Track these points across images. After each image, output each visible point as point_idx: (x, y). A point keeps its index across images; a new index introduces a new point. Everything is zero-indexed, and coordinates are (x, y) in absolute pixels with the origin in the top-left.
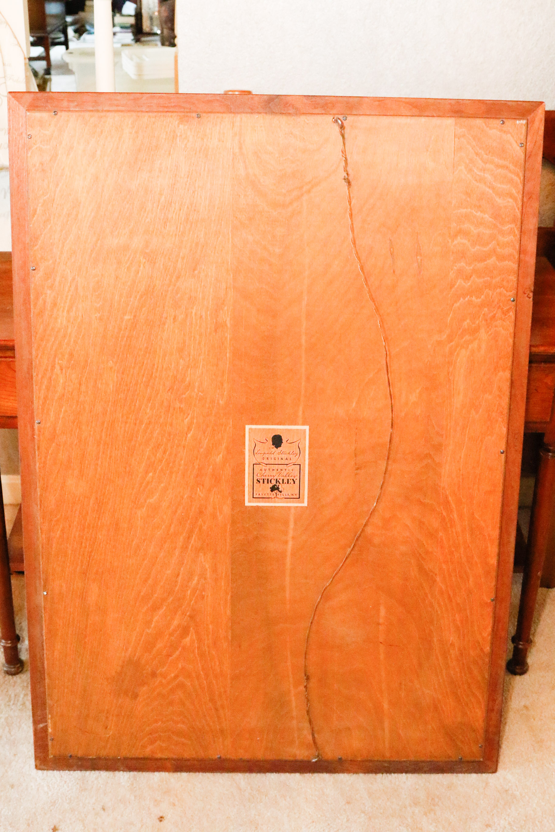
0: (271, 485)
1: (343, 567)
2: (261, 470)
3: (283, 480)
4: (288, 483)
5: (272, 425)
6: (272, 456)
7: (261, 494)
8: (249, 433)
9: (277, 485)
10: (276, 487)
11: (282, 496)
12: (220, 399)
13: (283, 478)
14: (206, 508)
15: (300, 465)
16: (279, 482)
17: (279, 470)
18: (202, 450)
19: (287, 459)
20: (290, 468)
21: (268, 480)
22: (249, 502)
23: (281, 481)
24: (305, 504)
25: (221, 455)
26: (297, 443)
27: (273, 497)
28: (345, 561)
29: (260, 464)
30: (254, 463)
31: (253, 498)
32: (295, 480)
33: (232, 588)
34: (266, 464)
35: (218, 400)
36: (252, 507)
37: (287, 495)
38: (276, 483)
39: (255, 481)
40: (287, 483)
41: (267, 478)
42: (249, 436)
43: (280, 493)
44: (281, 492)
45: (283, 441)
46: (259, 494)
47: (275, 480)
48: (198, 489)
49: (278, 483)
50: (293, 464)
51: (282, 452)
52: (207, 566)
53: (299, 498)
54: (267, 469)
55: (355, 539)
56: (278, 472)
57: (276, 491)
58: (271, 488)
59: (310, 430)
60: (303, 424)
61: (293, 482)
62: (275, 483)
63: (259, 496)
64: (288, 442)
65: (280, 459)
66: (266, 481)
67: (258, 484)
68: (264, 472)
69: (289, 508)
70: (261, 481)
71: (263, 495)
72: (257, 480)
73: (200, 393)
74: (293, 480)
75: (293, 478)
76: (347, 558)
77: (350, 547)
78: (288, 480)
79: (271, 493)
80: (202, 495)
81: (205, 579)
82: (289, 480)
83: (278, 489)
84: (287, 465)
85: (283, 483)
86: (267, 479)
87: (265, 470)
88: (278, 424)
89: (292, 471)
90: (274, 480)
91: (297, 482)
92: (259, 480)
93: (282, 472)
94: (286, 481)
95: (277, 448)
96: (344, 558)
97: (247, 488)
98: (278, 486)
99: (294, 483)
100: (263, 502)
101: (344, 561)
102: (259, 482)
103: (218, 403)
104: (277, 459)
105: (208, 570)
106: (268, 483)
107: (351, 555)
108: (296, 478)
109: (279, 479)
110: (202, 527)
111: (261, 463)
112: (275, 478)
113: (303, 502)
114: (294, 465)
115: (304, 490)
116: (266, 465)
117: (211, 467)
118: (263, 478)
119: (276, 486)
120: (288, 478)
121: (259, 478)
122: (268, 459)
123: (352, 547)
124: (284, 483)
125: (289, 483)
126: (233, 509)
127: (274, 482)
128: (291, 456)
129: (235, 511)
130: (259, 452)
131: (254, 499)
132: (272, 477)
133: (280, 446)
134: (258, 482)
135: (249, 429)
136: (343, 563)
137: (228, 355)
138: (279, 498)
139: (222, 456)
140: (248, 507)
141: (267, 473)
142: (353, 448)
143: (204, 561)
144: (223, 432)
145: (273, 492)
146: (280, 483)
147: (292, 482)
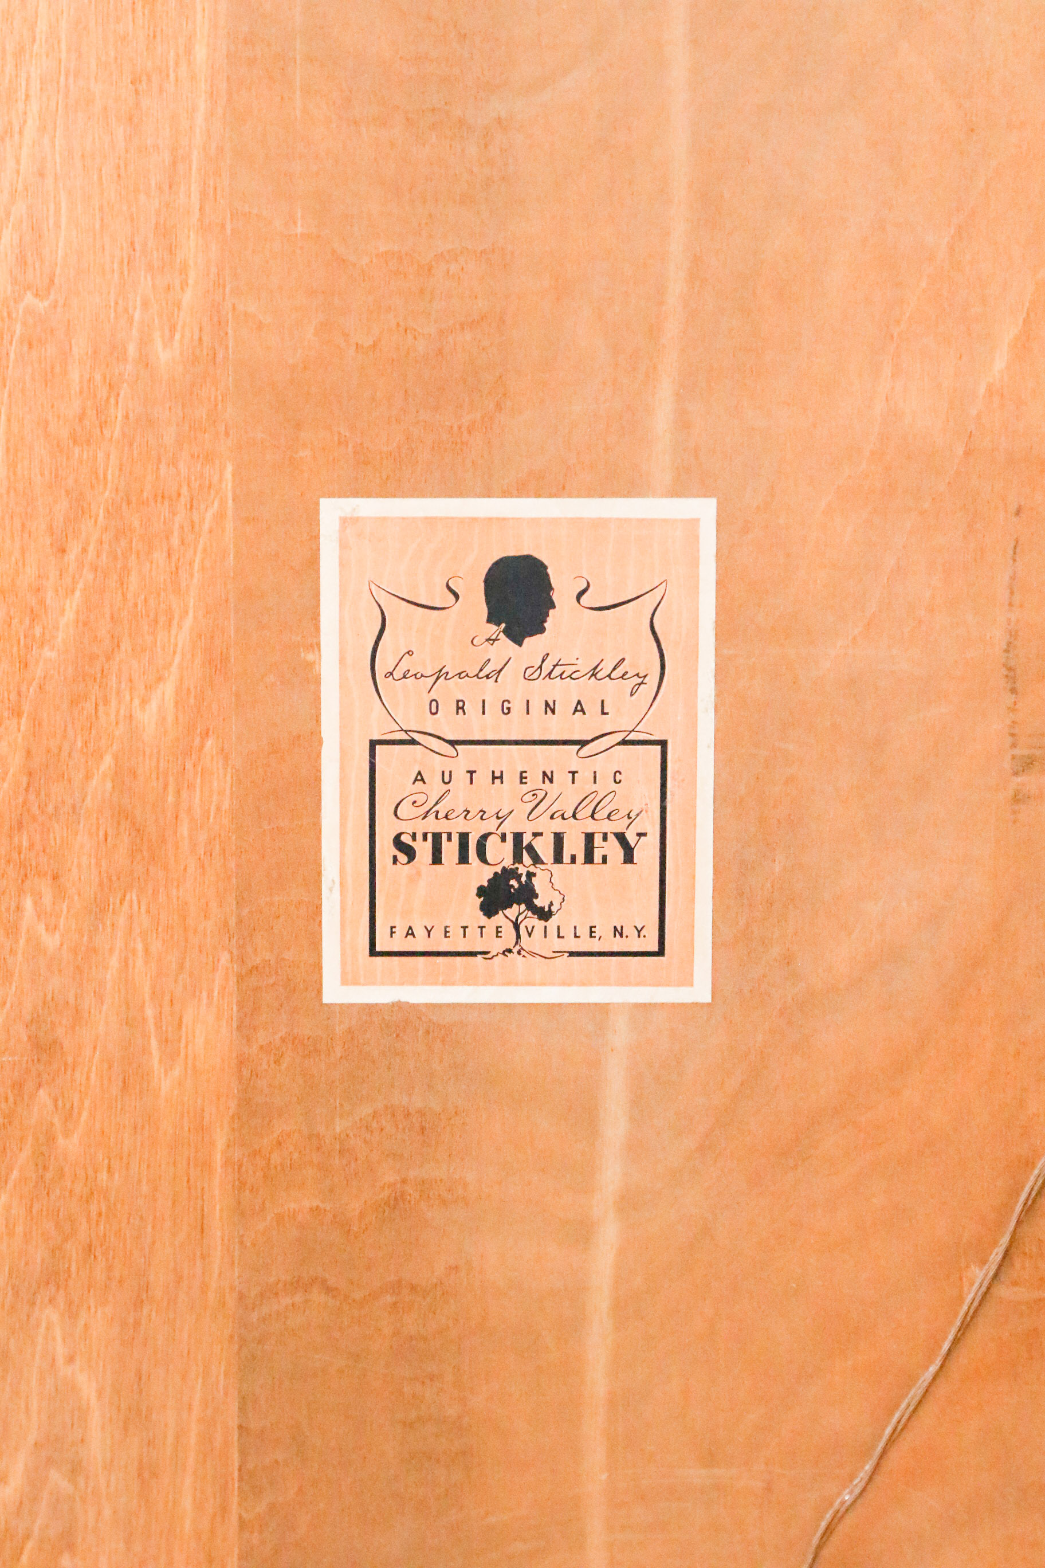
0: (481, 874)
1: (942, 1390)
2: (420, 778)
3: (559, 839)
4: (589, 859)
5: (488, 494)
6: (489, 690)
7: (420, 932)
8: (344, 545)
9: (522, 870)
10: (513, 882)
11: (558, 945)
12: (157, 335)
13: (558, 826)
14: (78, 1017)
15: (663, 744)
16: (530, 848)
17: (535, 779)
18: (48, 653)
19: (579, 708)
20: (599, 764)
21: (464, 837)
22: (348, 979)
23: (545, 848)
24: (701, 991)
25: (168, 689)
26: (648, 603)
27: (497, 946)
28: (956, 1341)
29: (413, 742)
30: (376, 737)
31: (373, 952)
32: (631, 839)
33: (243, 1524)
34: (453, 743)
35: (144, 342)
36: (370, 1009)
37: (584, 932)
38: (518, 858)
39: (385, 848)
40: (581, 857)
41: (458, 826)
42: (343, 564)
43: (539, 925)
44: (544, 915)
45: (555, 597)
46: (410, 932)
47: (510, 838)
48: (28, 903)
49: (526, 858)
50: (619, 737)
51: (547, 667)
52: (88, 1387)
53: (661, 952)
54: (461, 777)
55: (1019, 1208)
56: (525, 788)
57: (513, 912)
58: (481, 891)
59: (722, 524)
60: (678, 490)
61: (620, 853)
62: (508, 862)
63: (410, 945)
64: (584, 599)
65: (537, 707)
66: (450, 850)
67: (404, 870)
68: (435, 787)
69: (603, 1009)
70: (424, 850)
71: (438, 933)
72: (397, 842)
73: (29, 298)
74: (621, 837)
75: (619, 826)
76: (965, 1327)
77: (983, 1262)
78: (589, 837)
79: (483, 920)
80: (51, 942)
81: (76, 1469)
82: (598, 840)
83: (527, 895)
84: (583, 743)
85: (558, 858)
86: (455, 838)
87: (447, 779)
88: (521, 489)
89: (614, 786)
90: (503, 837)
91: (647, 852)
92: (406, 839)
93: (553, 790)
94: (574, 845)
95: (520, 645)
96: (951, 1323)
97: (336, 895)
98: (530, 875)
99: (629, 858)
100: (432, 980)
101: (946, 1346)
102: (410, 853)
103: (145, 361)
104: (518, 707)
105: (95, 1419)
106: (464, 859)
107: (990, 1310)
108: (637, 827)
109: (536, 835)
110: (51, 1139)
111: (417, 737)
112: (509, 828)
113: (687, 980)
114: (624, 742)
115: (692, 900)
116: (448, 749)
117: (108, 760)
118: (432, 825)
119: (518, 877)
120: (591, 826)
121: (407, 828)
122: (460, 707)
123: (996, 1256)
124: (567, 858)
125: (597, 857)
126: (245, 1027)
127: (501, 854)
128: (611, 691)
129: (262, 1037)
130: (403, 667)
131: (379, 960)
132: (491, 825)
133: (539, 628)
134: (403, 858)
135: (344, 521)
136: (938, 1362)
137: (201, 52)
138: (533, 954)
139: (178, 692)
140: (345, 1009)
141: (460, 796)
142: (998, 636)
143: (70, 1359)
144: (175, 541)
145: (499, 919)
146: (537, 860)
147: (616, 852)
